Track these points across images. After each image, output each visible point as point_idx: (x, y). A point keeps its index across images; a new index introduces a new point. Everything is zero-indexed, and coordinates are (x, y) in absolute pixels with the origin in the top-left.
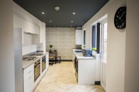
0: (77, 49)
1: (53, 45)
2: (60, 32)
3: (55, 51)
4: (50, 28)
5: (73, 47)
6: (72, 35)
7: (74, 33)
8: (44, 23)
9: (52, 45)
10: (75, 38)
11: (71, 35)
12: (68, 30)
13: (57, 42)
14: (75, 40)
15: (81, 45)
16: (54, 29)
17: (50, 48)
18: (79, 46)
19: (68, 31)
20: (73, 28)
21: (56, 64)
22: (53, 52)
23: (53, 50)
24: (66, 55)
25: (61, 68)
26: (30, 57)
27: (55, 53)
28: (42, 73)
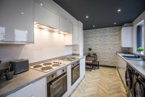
1: (93, 48)
2: (100, 33)
3: (95, 54)
5: (118, 51)
6: (116, 35)
7: (118, 33)
9: (91, 48)
10: (120, 39)
12: (110, 30)
13: (97, 45)
14: (120, 41)
16: (93, 31)
17: (89, 51)
18: (127, 49)
20: (117, 28)
22: (92, 56)
23: (92, 53)
24: (108, 60)
25: (101, 78)
26: (54, 62)
27: (95, 57)
28: (72, 85)
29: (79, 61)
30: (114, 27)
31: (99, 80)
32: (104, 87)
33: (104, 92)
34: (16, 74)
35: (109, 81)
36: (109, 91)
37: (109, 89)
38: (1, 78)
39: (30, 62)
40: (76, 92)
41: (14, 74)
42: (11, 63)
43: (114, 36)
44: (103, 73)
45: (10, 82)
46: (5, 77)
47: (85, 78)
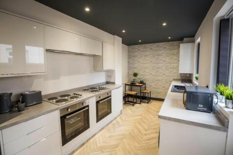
0: (183, 81)
1: (140, 72)
3: (142, 82)
4: (136, 46)
5: (176, 78)
6: (174, 54)
7: (177, 51)
8: (116, 36)
10: (179, 61)
11: (171, 55)
12: (165, 46)
14: (179, 63)
15: (191, 75)
16: (141, 47)
17: (133, 78)
18: (188, 75)
19: (165, 48)
20: (175, 43)
21: (140, 104)
22: (137, 84)
23: (139, 81)
24: (161, 90)
25: (143, 115)
26: (74, 94)
27: (140, 86)
28: (97, 122)
29: (110, 92)
30: (171, 42)
31: (139, 117)
32: (143, 126)
33: (140, 132)
34: (27, 107)
35: (153, 119)
36: (146, 130)
37: (147, 129)
38: (13, 109)
39: (43, 94)
40: (104, 130)
41: (26, 107)
42: (22, 95)
43: (170, 56)
44: (151, 108)
45: (22, 114)
46: (17, 109)
47: (121, 115)
